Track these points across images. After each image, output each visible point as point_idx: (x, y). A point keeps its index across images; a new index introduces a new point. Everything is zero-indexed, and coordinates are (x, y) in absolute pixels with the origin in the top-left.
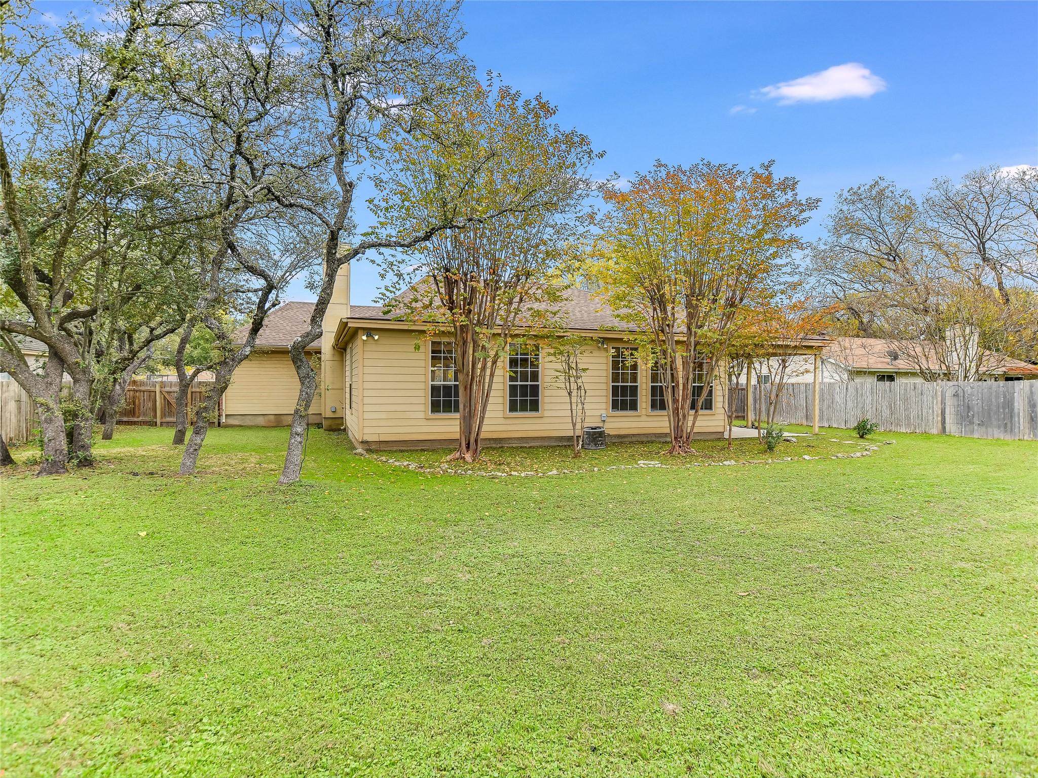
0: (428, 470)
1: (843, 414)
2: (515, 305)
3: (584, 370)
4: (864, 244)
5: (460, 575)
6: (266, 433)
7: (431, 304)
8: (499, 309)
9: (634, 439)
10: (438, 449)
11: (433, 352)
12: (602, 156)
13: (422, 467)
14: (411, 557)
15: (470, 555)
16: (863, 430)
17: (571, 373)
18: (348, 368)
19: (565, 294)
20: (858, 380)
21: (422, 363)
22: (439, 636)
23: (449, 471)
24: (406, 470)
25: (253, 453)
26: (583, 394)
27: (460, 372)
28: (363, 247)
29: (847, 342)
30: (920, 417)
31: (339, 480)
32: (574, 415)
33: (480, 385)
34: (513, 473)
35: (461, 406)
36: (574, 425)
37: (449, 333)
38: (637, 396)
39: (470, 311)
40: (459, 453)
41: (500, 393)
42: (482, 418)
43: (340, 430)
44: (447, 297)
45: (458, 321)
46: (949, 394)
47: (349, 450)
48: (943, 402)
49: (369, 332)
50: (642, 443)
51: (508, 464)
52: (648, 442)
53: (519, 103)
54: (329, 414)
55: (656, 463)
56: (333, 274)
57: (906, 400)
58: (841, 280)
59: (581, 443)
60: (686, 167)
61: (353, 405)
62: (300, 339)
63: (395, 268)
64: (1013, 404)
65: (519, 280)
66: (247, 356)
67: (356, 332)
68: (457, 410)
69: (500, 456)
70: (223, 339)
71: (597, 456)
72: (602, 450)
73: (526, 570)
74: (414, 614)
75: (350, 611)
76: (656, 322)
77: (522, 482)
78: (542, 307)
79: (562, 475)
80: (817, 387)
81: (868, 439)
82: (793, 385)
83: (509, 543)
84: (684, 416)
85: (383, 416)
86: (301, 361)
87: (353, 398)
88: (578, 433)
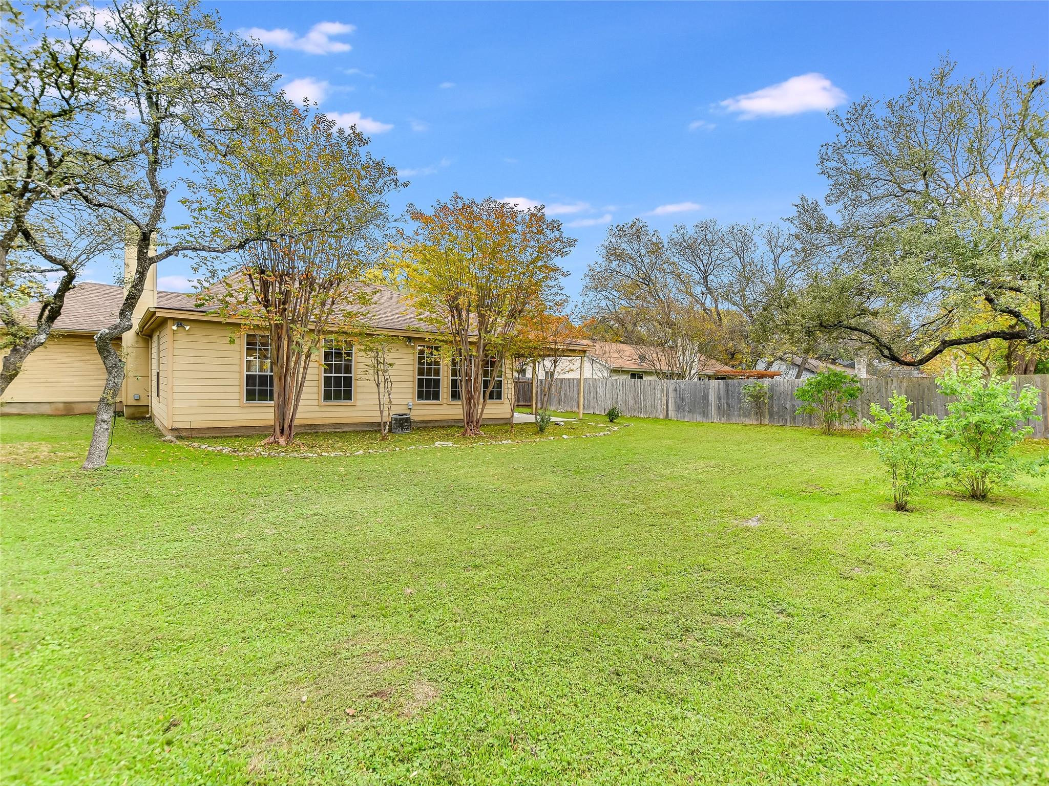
0: (242, 453)
1: (603, 403)
2: (328, 306)
3: (391, 365)
4: (627, 269)
5: (267, 531)
6: (55, 421)
7: (246, 300)
8: (313, 308)
9: (437, 424)
10: (253, 434)
11: (248, 344)
12: (407, 186)
13: (236, 451)
14: (224, 522)
15: (277, 516)
16: (612, 416)
17: (380, 367)
18: (154, 356)
19: (376, 298)
20: (615, 377)
21: (237, 355)
22: (248, 570)
23: (263, 453)
24: (220, 454)
25: (43, 443)
26: (389, 385)
27: (275, 364)
28: (177, 250)
29: (607, 347)
30: (653, 406)
31: (149, 465)
32: (382, 403)
33: (294, 377)
34: (323, 454)
35: (275, 396)
36: (382, 412)
37: (265, 328)
38: (439, 388)
39: (285, 310)
40: (273, 438)
41: (315, 384)
42: (296, 407)
43: (144, 418)
44: (263, 296)
45: (272, 319)
46: (671, 389)
47: (156, 437)
48: (667, 396)
49: (180, 322)
50: (443, 427)
51: (320, 447)
52: (449, 426)
53: (334, 130)
54: (132, 402)
55: (450, 444)
56: (144, 271)
57: (644, 393)
58: (612, 296)
59: (387, 427)
60: (479, 201)
61: (161, 393)
62: (107, 331)
63: (209, 263)
64: (708, 397)
65: (332, 285)
66: (42, 343)
67: (164, 322)
68: (271, 399)
69: (314, 440)
70: (13, 325)
71: (402, 439)
72: (407, 434)
73: (324, 524)
74: (226, 559)
75: (168, 562)
76: (454, 327)
77: (330, 460)
78: (355, 308)
79: (367, 454)
80: (582, 382)
81: (615, 423)
82: (569, 380)
83: (312, 507)
84: (475, 405)
85: (195, 404)
86: (108, 352)
87: (161, 387)
88: (385, 419)
